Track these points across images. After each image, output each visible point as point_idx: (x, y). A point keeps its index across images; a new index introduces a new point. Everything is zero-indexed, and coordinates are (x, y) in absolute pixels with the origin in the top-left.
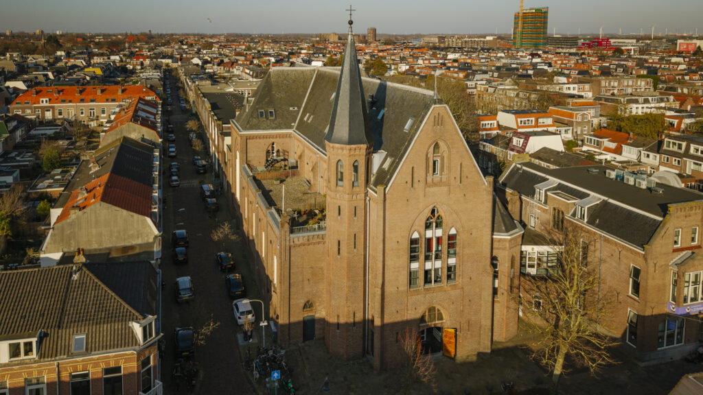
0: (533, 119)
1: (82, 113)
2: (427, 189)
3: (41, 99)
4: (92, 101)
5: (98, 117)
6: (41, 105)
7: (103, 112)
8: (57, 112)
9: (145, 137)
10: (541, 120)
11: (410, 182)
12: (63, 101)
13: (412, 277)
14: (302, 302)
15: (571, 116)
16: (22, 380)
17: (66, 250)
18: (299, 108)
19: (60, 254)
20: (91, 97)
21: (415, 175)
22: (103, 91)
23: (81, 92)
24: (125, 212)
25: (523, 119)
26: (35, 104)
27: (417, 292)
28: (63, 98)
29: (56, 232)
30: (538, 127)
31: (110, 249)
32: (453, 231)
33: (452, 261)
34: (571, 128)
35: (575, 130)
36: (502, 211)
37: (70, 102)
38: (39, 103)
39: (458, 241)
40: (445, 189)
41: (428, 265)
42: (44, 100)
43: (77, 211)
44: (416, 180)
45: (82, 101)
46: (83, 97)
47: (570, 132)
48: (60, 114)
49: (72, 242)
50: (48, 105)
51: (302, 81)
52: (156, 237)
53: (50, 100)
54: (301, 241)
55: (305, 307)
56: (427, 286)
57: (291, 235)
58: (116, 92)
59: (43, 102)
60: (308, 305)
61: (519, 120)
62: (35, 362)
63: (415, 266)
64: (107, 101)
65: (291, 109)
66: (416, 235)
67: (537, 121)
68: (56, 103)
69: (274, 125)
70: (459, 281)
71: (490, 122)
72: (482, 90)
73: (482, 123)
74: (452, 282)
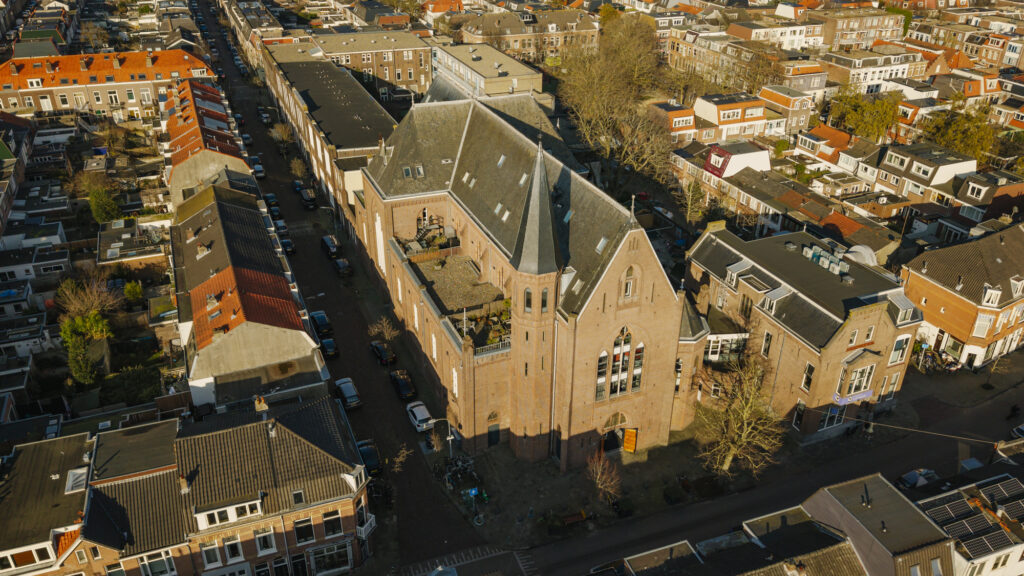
0: (740, 111)
1: (98, 99)
2: (618, 312)
3: (29, 81)
4: (109, 79)
5: (123, 104)
6: (31, 89)
7: (130, 96)
8: (58, 100)
9: (229, 168)
10: (749, 112)
11: (601, 307)
12: (64, 82)
13: (599, 390)
14: (487, 414)
15: (787, 103)
16: (252, 532)
17: (216, 374)
18: (454, 160)
19: (211, 380)
20: (106, 73)
21: (607, 301)
22: (122, 62)
23: (88, 64)
24: (276, 329)
25: (727, 112)
26: (20, 88)
27: (603, 403)
28: (62, 76)
29: (201, 357)
30: (744, 121)
31: (265, 369)
32: (641, 345)
33: (637, 371)
34: (785, 120)
35: (789, 122)
36: (691, 314)
37: (75, 82)
38: (27, 87)
39: (645, 354)
40: (636, 309)
41: (615, 378)
42: (34, 81)
43: (222, 334)
44: (607, 306)
45: (94, 79)
46: (93, 73)
47: (783, 124)
48: (64, 101)
49: (221, 365)
50: (41, 88)
51: (454, 120)
52: (314, 350)
53: (42, 80)
54: (485, 361)
55: (490, 417)
56: (614, 396)
57: (476, 357)
58: (142, 64)
59: (32, 84)
60: (493, 416)
61: (722, 113)
62: (262, 518)
63: (602, 380)
64: (133, 78)
65: (444, 162)
66: (604, 354)
67: (744, 112)
68: (52, 86)
69: (423, 186)
70: (643, 388)
71: (685, 118)
72: (678, 36)
73: (675, 120)
74: (636, 390)
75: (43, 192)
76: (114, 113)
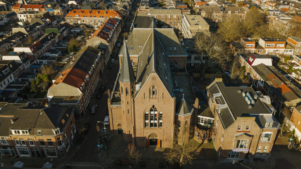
0: (274, 44)
1: (91, 22)
2: (150, 100)
3: (76, 15)
4: (95, 17)
5: (97, 23)
6: (76, 18)
7: (99, 22)
8: (82, 21)
10: (278, 45)
11: (143, 97)
12: (84, 16)
13: (145, 125)
14: (117, 124)
15: (295, 44)
16: (27, 139)
17: (54, 95)
18: (143, 46)
19: (53, 96)
20: (94, 15)
21: (145, 95)
22: (99, 12)
23: (90, 12)
24: (70, 86)
25: (269, 44)
26: (74, 17)
27: (148, 129)
28: (84, 15)
29: (50, 90)
30: (275, 48)
31: (67, 97)
32: (161, 113)
33: (161, 121)
34: (293, 50)
35: (295, 51)
37: (87, 17)
38: (75, 17)
39: (163, 116)
40: (157, 100)
41: (152, 122)
42: (77, 15)
43: (55, 84)
44: (145, 97)
45: (91, 16)
46: (91, 15)
47: (293, 51)
48: (83, 21)
50: (78, 18)
51: (146, 34)
52: (81, 94)
53: (79, 15)
55: (118, 125)
56: (151, 127)
57: (112, 105)
58: (103, 13)
59: (76, 16)
60: (119, 125)
61: (267, 44)
62: (29, 136)
63: (147, 121)
64: (100, 17)
65: (140, 46)
66: (147, 113)
67: (276, 45)
68: (81, 17)
69: (132, 53)
70: (163, 127)
71: (251, 45)
72: (273, 18)
73: (247, 44)
74: (160, 127)
75: (62, 43)
76: (95, 26)
